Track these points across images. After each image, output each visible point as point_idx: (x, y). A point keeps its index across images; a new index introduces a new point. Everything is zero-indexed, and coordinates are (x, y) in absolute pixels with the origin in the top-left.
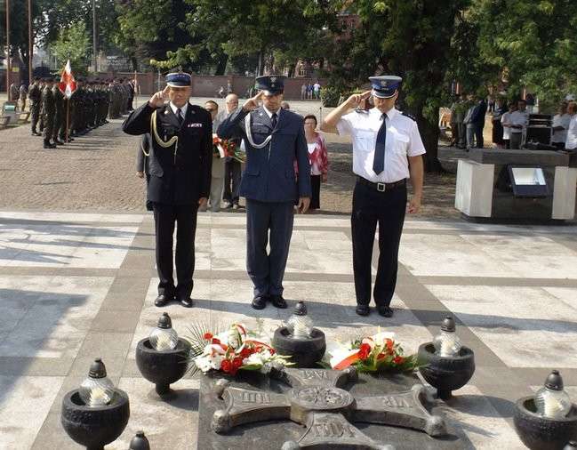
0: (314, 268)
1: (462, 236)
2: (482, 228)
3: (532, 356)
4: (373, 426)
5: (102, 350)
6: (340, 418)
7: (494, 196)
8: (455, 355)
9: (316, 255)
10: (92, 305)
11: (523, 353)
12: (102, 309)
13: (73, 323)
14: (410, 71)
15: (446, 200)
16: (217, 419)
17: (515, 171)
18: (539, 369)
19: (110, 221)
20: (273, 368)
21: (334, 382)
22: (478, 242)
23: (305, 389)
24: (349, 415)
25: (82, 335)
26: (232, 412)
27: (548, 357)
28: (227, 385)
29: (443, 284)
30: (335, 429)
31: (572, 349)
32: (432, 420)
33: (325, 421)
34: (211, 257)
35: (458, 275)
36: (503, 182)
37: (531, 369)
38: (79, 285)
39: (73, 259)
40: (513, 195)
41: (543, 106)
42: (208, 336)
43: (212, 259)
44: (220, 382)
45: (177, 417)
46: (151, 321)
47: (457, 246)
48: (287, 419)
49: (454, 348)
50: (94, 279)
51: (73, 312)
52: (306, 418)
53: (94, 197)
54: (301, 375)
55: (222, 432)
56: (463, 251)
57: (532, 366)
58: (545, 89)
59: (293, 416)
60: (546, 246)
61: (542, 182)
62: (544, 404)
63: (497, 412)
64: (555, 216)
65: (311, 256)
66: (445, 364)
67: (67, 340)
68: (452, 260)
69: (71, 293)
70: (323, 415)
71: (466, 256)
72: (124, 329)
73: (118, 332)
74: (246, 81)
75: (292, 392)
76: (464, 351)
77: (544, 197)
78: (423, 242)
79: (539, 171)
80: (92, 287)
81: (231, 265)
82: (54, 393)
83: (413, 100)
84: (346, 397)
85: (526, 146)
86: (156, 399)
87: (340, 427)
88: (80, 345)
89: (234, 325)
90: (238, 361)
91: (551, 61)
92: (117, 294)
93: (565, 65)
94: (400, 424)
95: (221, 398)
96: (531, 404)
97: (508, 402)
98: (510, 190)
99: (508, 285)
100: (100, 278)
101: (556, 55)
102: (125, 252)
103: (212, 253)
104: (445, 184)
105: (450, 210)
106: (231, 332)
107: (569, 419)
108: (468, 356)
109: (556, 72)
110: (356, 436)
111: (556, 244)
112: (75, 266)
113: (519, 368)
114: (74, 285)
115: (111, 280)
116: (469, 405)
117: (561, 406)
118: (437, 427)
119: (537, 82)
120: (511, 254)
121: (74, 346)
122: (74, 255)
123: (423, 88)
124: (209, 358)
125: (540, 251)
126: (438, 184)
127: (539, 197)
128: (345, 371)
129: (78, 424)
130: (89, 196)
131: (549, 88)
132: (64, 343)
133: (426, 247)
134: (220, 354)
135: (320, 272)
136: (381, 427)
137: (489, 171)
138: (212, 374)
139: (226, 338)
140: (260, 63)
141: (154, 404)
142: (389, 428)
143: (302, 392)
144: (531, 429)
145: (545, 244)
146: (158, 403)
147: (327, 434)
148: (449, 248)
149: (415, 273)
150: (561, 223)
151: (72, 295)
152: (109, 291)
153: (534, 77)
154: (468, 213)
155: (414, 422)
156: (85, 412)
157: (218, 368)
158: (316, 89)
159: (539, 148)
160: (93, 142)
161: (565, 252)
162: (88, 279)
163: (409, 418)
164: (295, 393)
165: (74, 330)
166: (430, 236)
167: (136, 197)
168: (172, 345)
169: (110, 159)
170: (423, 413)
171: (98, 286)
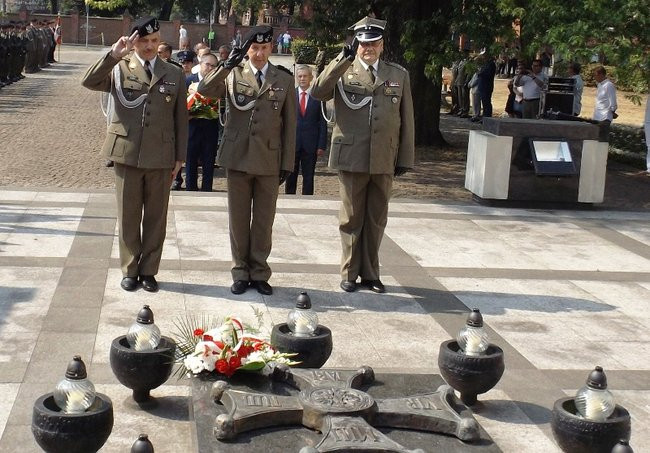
0: (304, 258)
1: (475, 221)
2: (498, 212)
3: (564, 357)
4: (396, 431)
5: (60, 353)
6: (360, 421)
7: (512, 176)
8: (481, 353)
9: (305, 242)
10: (41, 301)
11: (553, 354)
12: (52, 305)
13: (20, 322)
14: (411, 21)
15: (450, 179)
16: (221, 424)
17: (537, 144)
18: (572, 372)
19: (48, 200)
20: (276, 369)
21: (349, 384)
22: (494, 228)
23: (318, 390)
24: (370, 419)
25: (33, 336)
26: (237, 416)
27: (582, 358)
28: (225, 388)
29: (458, 277)
30: (357, 433)
31: (607, 349)
32: (463, 423)
33: (345, 425)
34: (178, 244)
35: (474, 267)
36: (523, 156)
37: (563, 371)
38: (20, 277)
39: (7, 247)
40: (534, 174)
41: (559, 67)
42: (199, 332)
43: (180, 247)
44: (218, 384)
45: (162, 428)
46: (115, 319)
47: (470, 233)
48: (299, 425)
49: (481, 346)
50: (37, 270)
51: (18, 309)
52: (321, 423)
53: (17, 171)
54: (310, 376)
55: (224, 439)
56: (477, 239)
57: (565, 368)
58: (572, 48)
59: (306, 421)
60: (573, 234)
61: (568, 158)
62: (585, 405)
63: (528, 419)
64: (581, 199)
65: (298, 244)
66: (471, 363)
67: (15, 341)
68: (465, 249)
69: (12, 285)
70: (341, 419)
71: (481, 244)
72: (84, 329)
73: (76, 332)
74: (197, 29)
75: (303, 394)
76: (492, 349)
77: (570, 176)
78: (430, 228)
79: (565, 145)
80: (37, 279)
81: (204, 253)
82: (10, 402)
83: (413, 56)
84: (365, 399)
85: (545, 116)
86: (134, 407)
87: (362, 431)
88: (32, 347)
89: (228, 319)
90: (236, 360)
91: (578, 14)
92: (70, 288)
93: (595, 19)
94: (427, 429)
95: (218, 402)
96: (571, 405)
97: (540, 407)
98: (532, 168)
99: (531, 278)
100: (46, 269)
101: (586, 6)
102: (72, 238)
103: (179, 240)
104: (448, 160)
105: (457, 191)
106: (225, 327)
107: (613, 421)
108: (496, 355)
109: (586, 27)
110: (382, 441)
111: (584, 232)
112: (11, 254)
113: (549, 371)
114: (14, 277)
115: (59, 271)
116: (496, 411)
117: (603, 407)
118: (470, 430)
119: (563, 38)
120: (533, 243)
121: (25, 349)
122: (8, 241)
123: (425, 43)
124: (201, 357)
125: (565, 239)
126: (441, 160)
127: (564, 176)
128: (359, 371)
129: (53, 433)
130: (11, 170)
131: (576, 46)
132: (12, 345)
133: (433, 234)
134: (214, 353)
135: (312, 262)
136: (405, 432)
137: (506, 144)
138: (205, 376)
139: (219, 334)
140: (215, 6)
141: (133, 414)
142: (415, 433)
143: (314, 394)
144: (571, 432)
145: (571, 231)
146: (137, 412)
147: (349, 438)
148: (461, 235)
149: (424, 264)
150: (589, 207)
151: (13, 288)
152: (59, 285)
153: (560, 33)
154: (481, 194)
155: (443, 426)
156: (63, 418)
157: (212, 370)
158: (286, 40)
159: (559, 118)
160: (8, 103)
161: (594, 241)
162: (30, 270)
163: (437, 421)
164: (307, 395)
165: (22, 329)
166: (438, 221)
167: (71, 172)
168: (153, 344)
169: (32, 124)
170: (453, 416)
171: (44, 278)
